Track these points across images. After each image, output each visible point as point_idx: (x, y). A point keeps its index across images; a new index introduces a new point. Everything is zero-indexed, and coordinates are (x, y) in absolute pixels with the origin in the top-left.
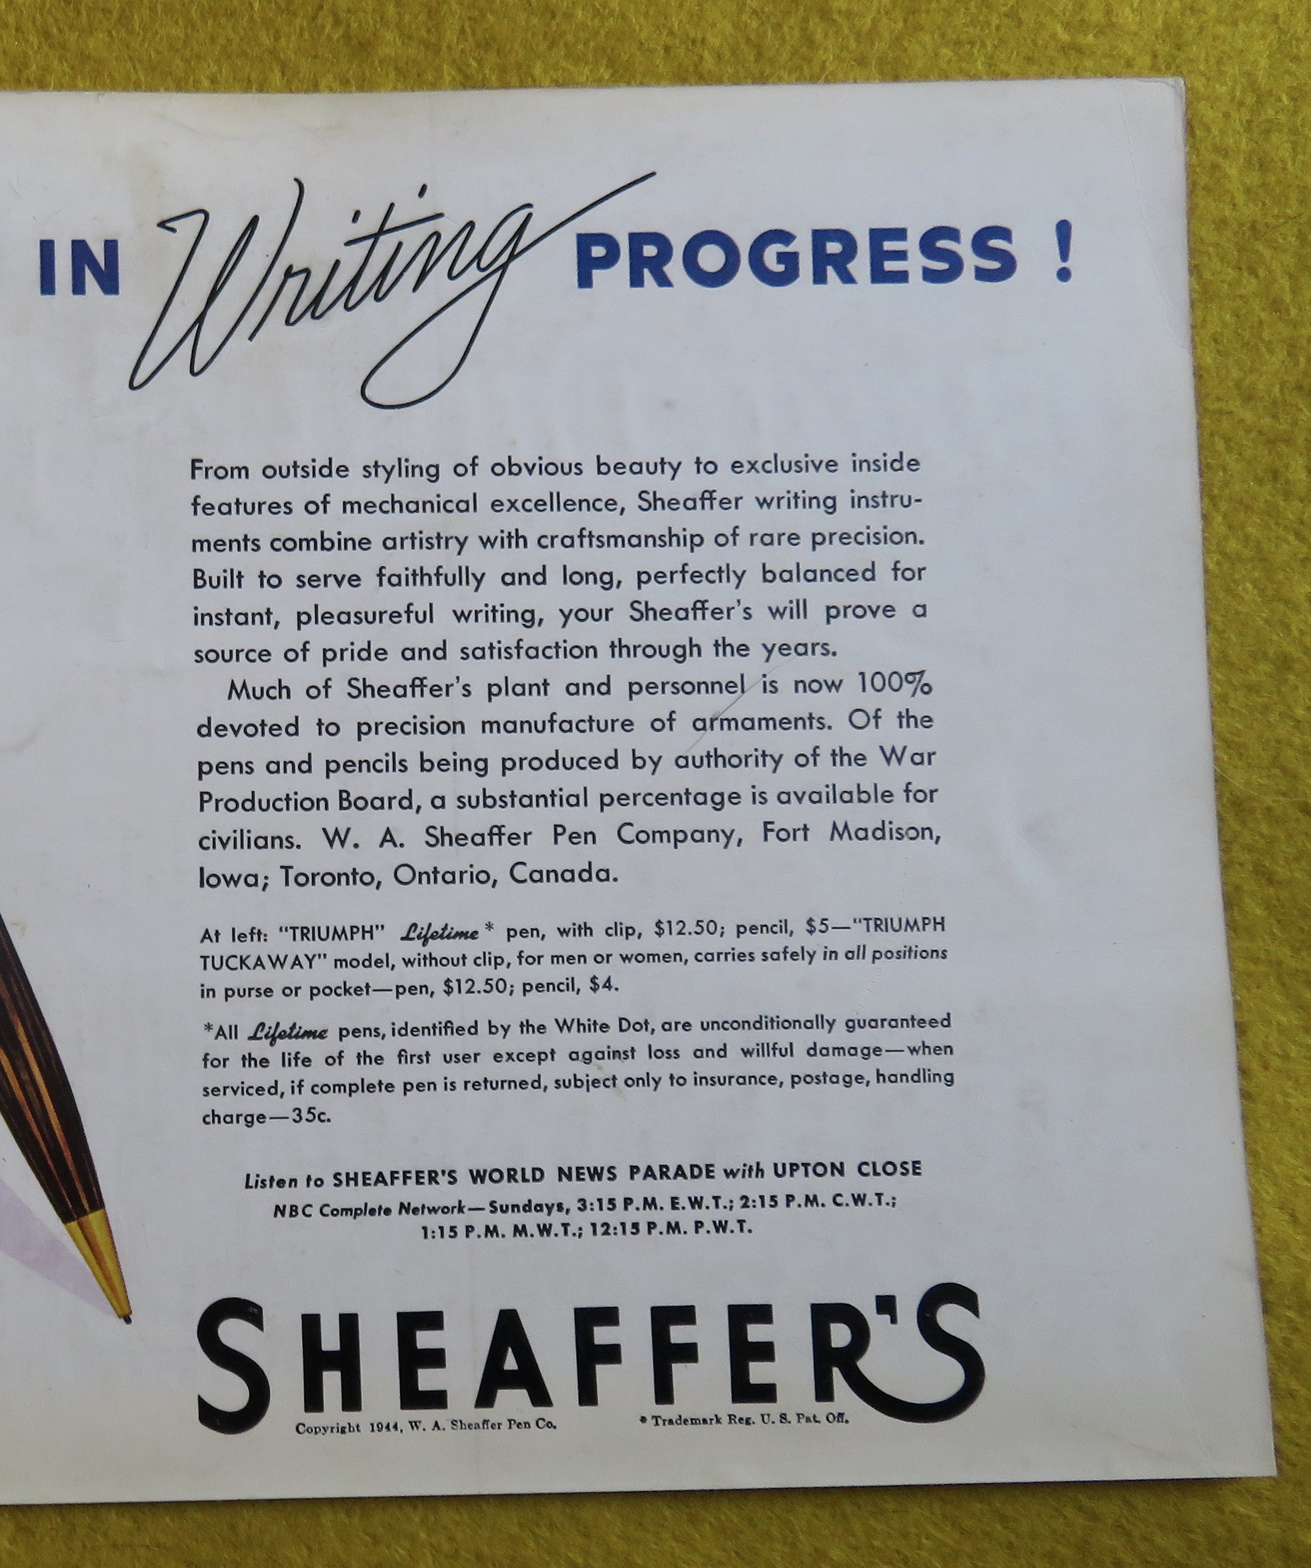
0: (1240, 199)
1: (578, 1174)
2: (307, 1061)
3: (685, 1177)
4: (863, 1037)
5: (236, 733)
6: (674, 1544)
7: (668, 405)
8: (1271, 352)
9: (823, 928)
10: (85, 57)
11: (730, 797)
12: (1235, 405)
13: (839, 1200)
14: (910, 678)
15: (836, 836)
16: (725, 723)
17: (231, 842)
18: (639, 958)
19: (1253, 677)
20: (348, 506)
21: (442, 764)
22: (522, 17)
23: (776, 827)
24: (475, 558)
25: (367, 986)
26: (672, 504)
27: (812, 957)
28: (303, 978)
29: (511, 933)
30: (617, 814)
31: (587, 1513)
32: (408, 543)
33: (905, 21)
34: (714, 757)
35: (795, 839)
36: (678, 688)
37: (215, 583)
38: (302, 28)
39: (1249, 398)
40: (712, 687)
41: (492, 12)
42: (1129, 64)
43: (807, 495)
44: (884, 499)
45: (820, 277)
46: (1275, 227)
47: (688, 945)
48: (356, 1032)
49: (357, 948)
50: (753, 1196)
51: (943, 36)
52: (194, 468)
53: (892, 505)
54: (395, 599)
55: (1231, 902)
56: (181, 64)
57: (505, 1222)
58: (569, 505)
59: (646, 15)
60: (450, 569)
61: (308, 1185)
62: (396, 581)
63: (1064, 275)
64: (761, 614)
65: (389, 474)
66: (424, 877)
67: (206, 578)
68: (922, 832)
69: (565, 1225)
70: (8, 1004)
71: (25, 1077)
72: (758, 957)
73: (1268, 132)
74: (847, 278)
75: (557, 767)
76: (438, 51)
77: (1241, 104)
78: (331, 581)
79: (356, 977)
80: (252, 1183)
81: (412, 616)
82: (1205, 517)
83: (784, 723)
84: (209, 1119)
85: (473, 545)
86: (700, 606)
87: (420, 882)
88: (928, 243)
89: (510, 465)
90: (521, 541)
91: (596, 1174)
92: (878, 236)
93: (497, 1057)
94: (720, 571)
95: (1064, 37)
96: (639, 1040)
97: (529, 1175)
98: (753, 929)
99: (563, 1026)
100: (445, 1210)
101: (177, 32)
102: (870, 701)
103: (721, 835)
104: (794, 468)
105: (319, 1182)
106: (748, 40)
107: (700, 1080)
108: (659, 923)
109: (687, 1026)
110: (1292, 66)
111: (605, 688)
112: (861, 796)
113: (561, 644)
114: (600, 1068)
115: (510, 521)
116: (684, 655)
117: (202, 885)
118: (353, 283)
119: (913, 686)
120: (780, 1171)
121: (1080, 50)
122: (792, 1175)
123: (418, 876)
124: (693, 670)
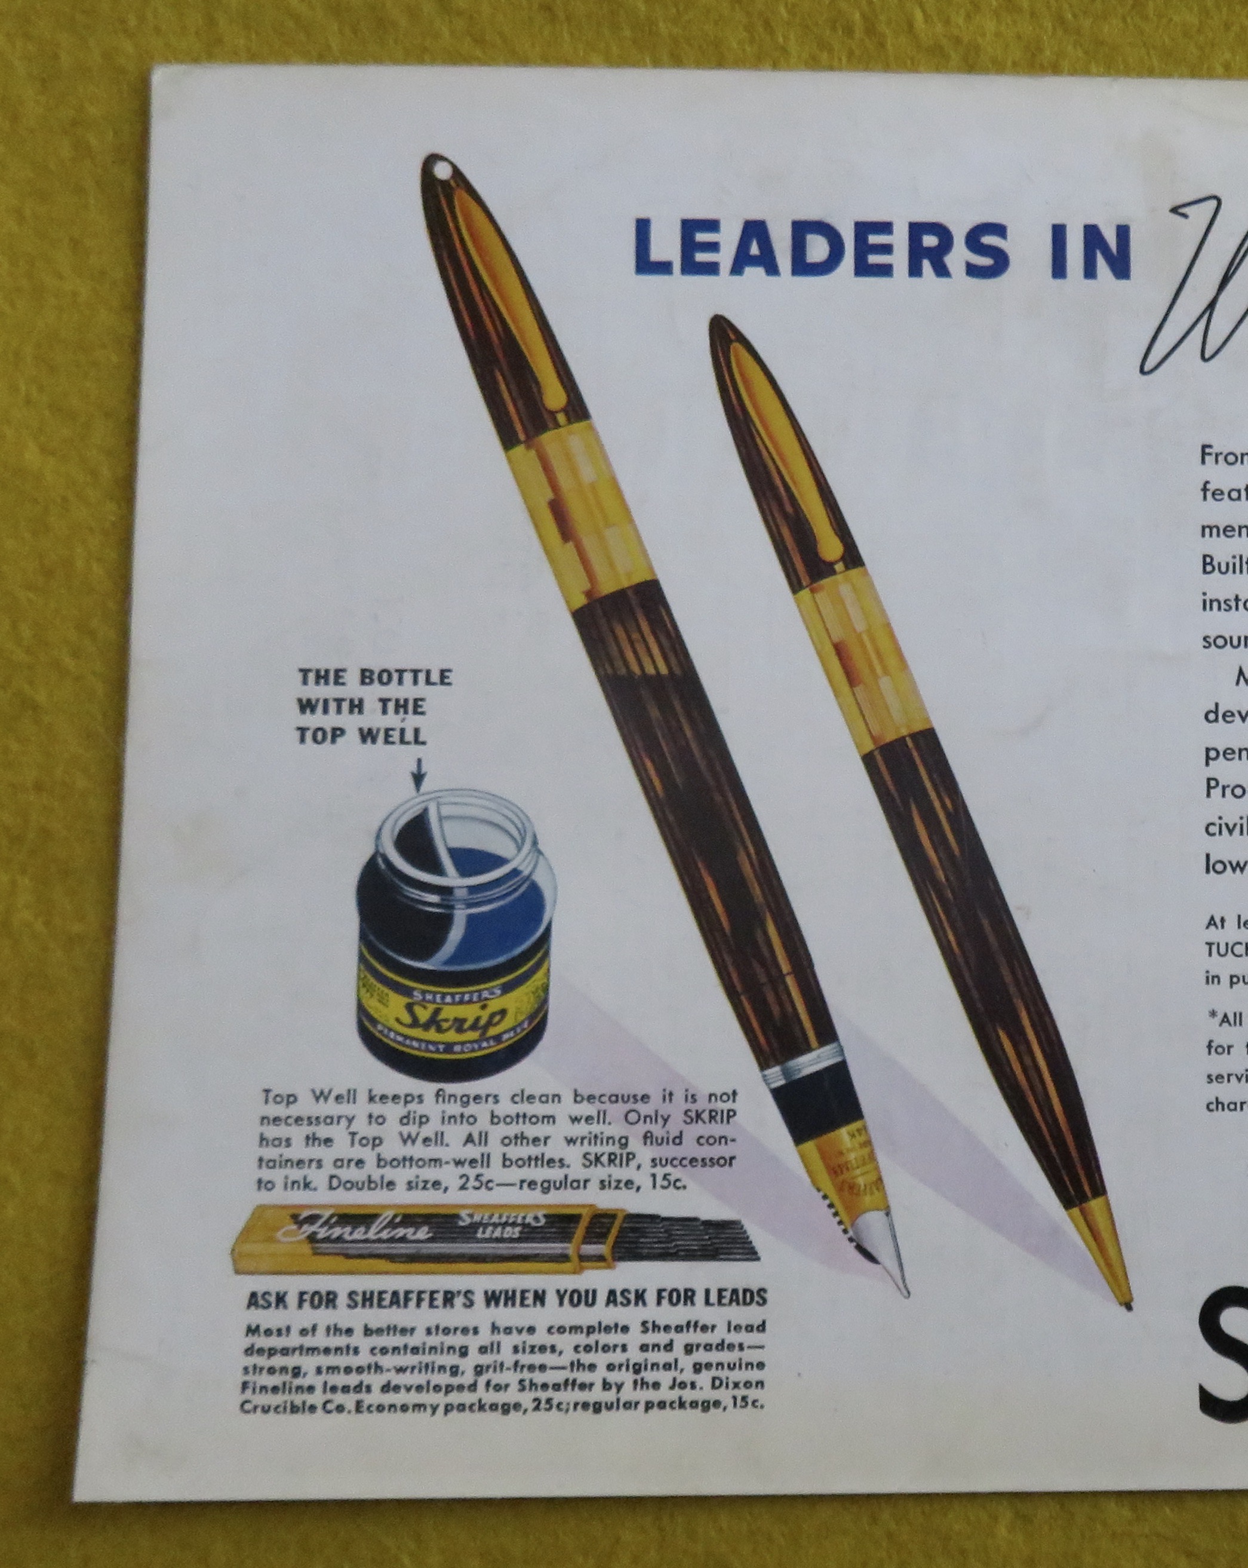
10: (1098, 43)
17: (1237, 829)
37: (1223, 569)
52: (1204, 454)
56: (1195, 51)
67: (1215, 563)
70: (1012, 989)
71: (1028, 1061)
84: (1213, 1107)
101: (1193, 19)
117: (1208, 871)
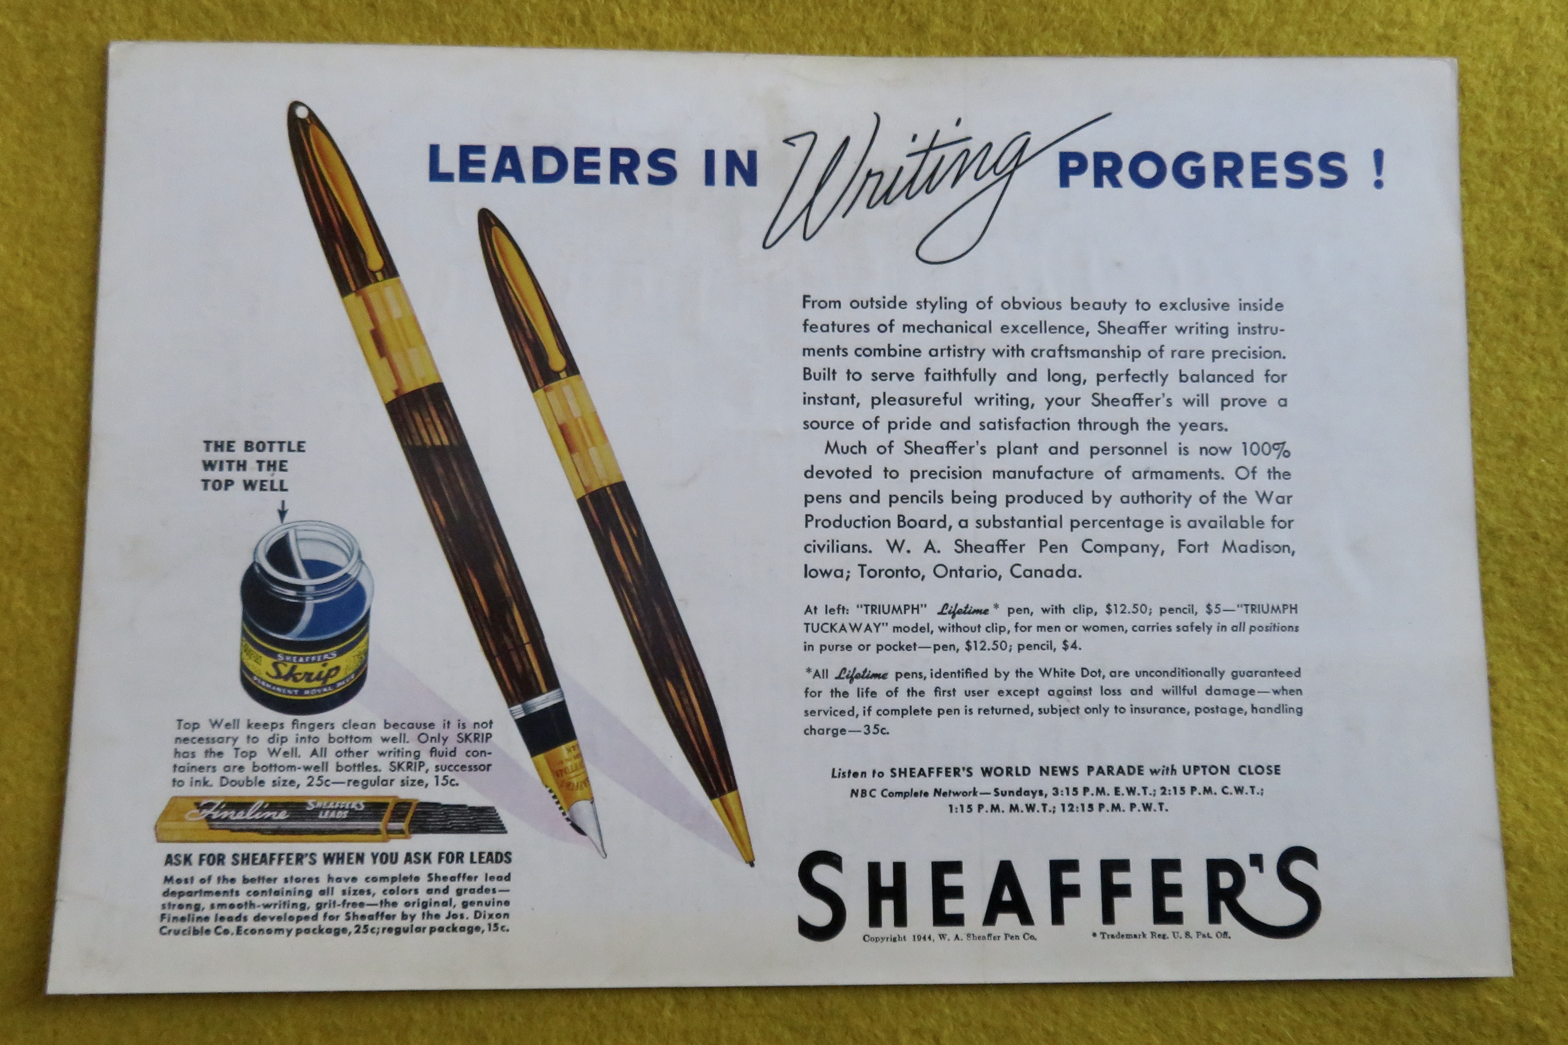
1: (1053, 770)
2: (874, 694)
3: (1124, 774)
4: (1243, 683)
5: (830, 476)
7: (1119, 265)
9: (1217, 611)
10: (737, 31)
11: (1156, 523)
13: (1226, 790)
14: (1276, 447)
15: (1227, 550)
16: (1154, 474)
17: (826, 549)
18: (1096, 629)
20: (907, 327)
21: (967, 499)
23: (1187, 543)
24: (990, 363)
25: (915, 645)
26: (1120, 330)
27: (1210, 630)
28: (872, 639)
29: (1010, 611)
30: (1081, 533)
32: (945, 353)
34: (1146, 497)
35: (1199, 551)
36: (1123, 451)
37: (817, 377)
38: (880, 15)
40: (1144, 450)
41: (1005, 6)
43: (1209, 326)
44: (1260, 329)
45: (1219, 183)
46: (1517, 156)
47: (1127, 621)
48: (907, 675)
49: (909, 619)
50: (1169, 786)
52: (805, 301)
53: (1265, 333)
54: (936, 389)
56: (800, 37)
57: (1004, 803)
58: (1052, 329)
60: (974, 370)
61: (874, 775)
62: (937, 377)
63: (1379, 184)
64: (1178, 403)
65: (934, 307)
66: (954, 573)
67: (812, 373)
68: (1282, 548)
69: (1044, 805)
70: (676, 653)
71: (686, 701)
72: (1174, 629)
74: (1237, 184)
75: (1042, 502)
76: (969, 30)
78: (894, 376)
79: (908, 639)
80: (836, 775)
81: (948, 401)
83: (1193, 475)
84: (808, 732)
85: (989, 355)
86: (1138, 397)
87: (951, 576)
88: (1290, 162)
89: (1014, 303)
90: (1020, 353)
91: (1065, 771)
92: (1257, 157)
93: (1000, 693)
94: (1151, 374)
96: (1095, 683)
97: (1020, 772)
98: (1171, 611)
99: (1045, 673)
100: (965, 794)
101: (799, 16)
102: (1250, 462)
103: (1150, 548)
104: (1201, 307)
105: (881, 774)
107: (1134, 709)
108: (1108, 606)
109: (1126, 674)
111: (1075, 450)
112: (1243, 524)
113: (1046, 421)
114: (1068, 701)
115: (1013, 339)
116: (1127, 429)
117: (806, 576)
118: (912, 181)
119: (1278, 452)
120: (1187, 771)
122: (1195, 773)
123: (950, 573)
124: (1133, 439)
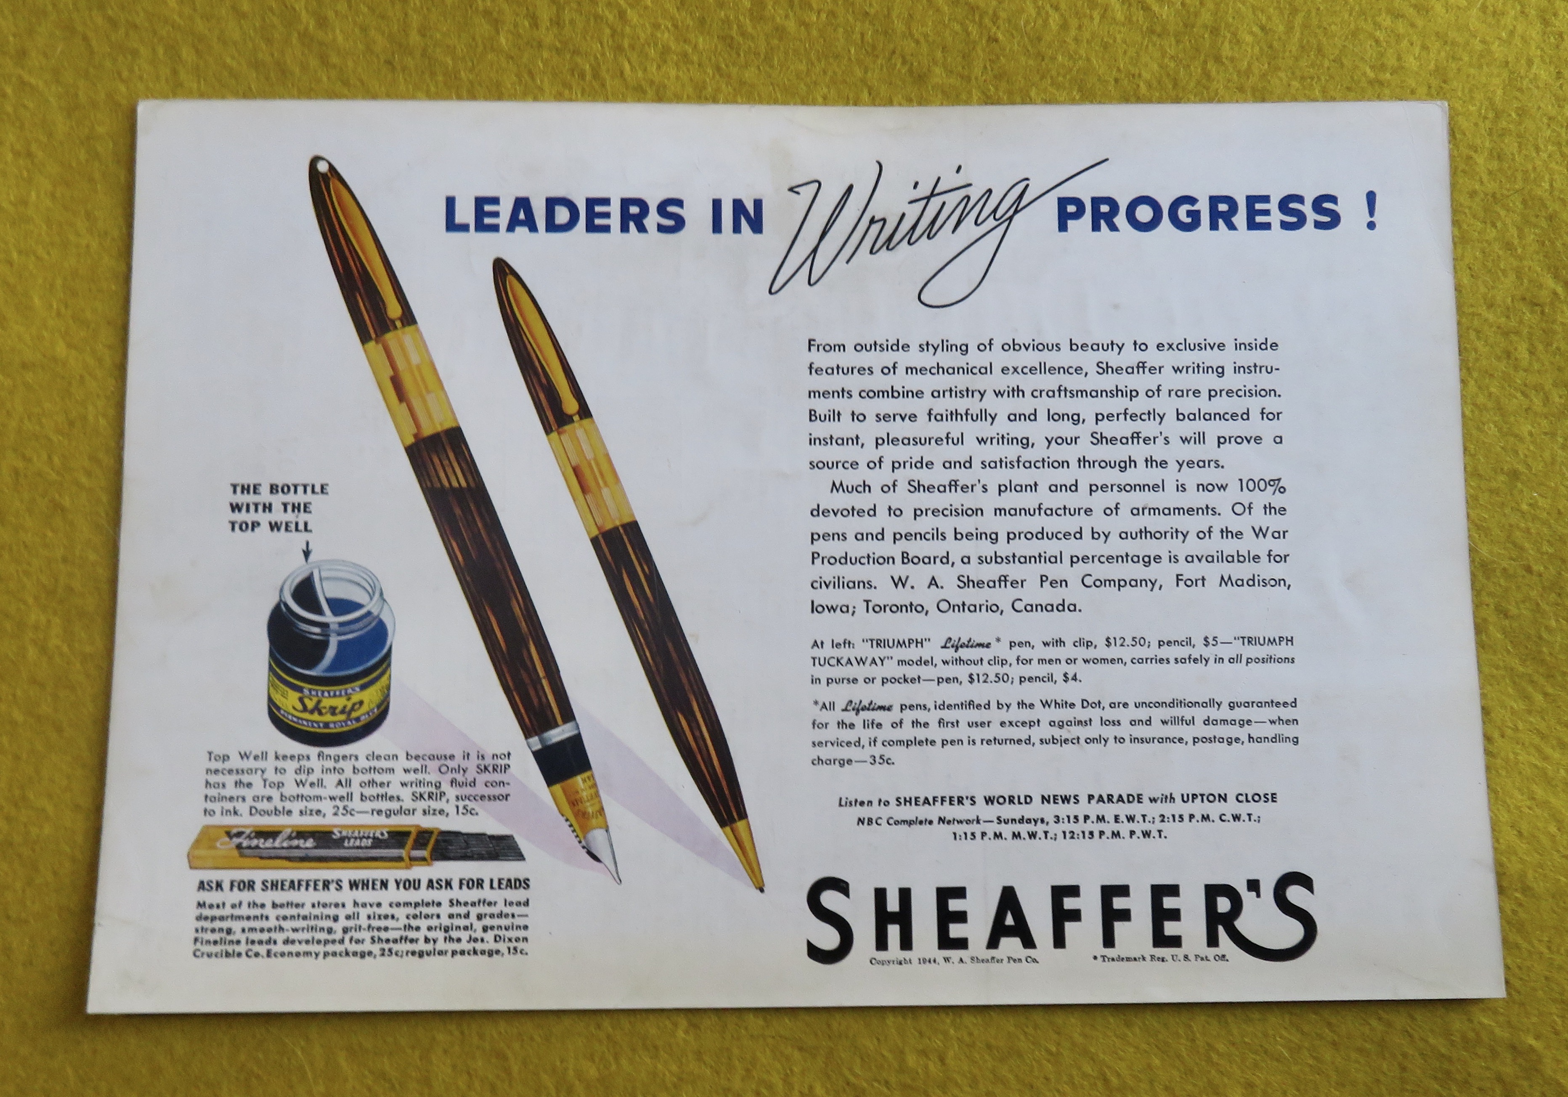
0: (1485, 178)
1: (1054, 799)
2: (879, 725)
3: (1124, 802)
4: (1240, 713)
5: (835, 514)
6: (1114, 1039)
7: (1116, 307)
8: (1506, 276)
9: (1214, 643)
10: (742, 83)
11: (1154, 559)
12: (1483, 310)
13: (1223, 818)
14: (1272, 483)
15: (1223, 583)
16: (1152, 511)
17: (832, 585)
18: (1095, 661)
19: (1494, 484)
20: (909, 370)
21: (969, 536)
22: (1023, 59)
23: (1184, 578)
24: (991, 403)
25: (919, 677)
26: (1118, 370)
27: (1207, 661)
28: (878, 672)
29: (1012, 645)
30: (1081, 568)
31: (1059, 1019)
32: (947, 394)
33: (1269, 64)
34: (1144, 533)
35: (1196, 585)
36: (1121, 489)
37: (823, 418)
38: (882, 66)
39: (1490, 306)
40: (1143, 487)
41: (1004, 56)
42: (1413, 92)
43: (1205, 366)
44: (1255, 368)
45: (1214, 226)
46: (1508, 196)
47: (1126, 653)
48: (911, 707)
49: (913, 653)
50: (1168, 814)
51: (1293, 73)
52: (810, 345)
53: (1260, 372)
54: (938, 429)
55: (1480, 628)
56: (804, 88)
57: (1007, 830)
58: (1051, 370)
59: (1103, 59)
60: (975, 411)
61: (879, 804)
62: (940, 418)
63: (1371, 226)
64: (1175, 441)
65: (936, 350)
66: (956, 608)
67: (817, 415)
68: (1278, 582)
69: (1046, 833)
70: (687, 687)
71: (697, 734)
72: (1172, 661)
73: (1501, 135)
74: (1232, 227)
75: (1043, 538)
76: (969, 79)
77: (1485, 118)
78: (898, 417)
79: (912, 671)
80: (843, 803)
81: (950, 441)
82: (1463, 381)
83: (1190, 511)
84: (816, 762)
85: (990, 395)
86: (1136, 436)
87: (954, 611)
88: (1284, 205)
89: (1014, 345)
90: (1021, 393)
91: (1066, 799)
92: (1251, 200)
93: (1002, 724)
94: (1149, 413)
95: (1371, 75)
96: (1094, 714)
97: (1022, 800)
98: (1169, 643)
99: (1045, 704)
100: (968, 822)
101: (803, 67)
102: (1246, 497)
103: (1149, 583)
104: (1197, 347)
105: (887, 804)
106: (1168, 75)
107: (1134, 740)
108: (1108, 639)
109: (1125, 705)
110: (1518, 94)
111: (1074, 487)
112: (1239, 558)
113: (1046, 459)
114: (1069, 731)
115: (1013, 380)
116: (1126, 467)
117: (813, 611)
118: (914, 228)
119: (1274, 488)
120: (1185, 799)
121: (1381, 83)
122: (1193, 801)
123: (952, 607)
124: (1132, 476)
